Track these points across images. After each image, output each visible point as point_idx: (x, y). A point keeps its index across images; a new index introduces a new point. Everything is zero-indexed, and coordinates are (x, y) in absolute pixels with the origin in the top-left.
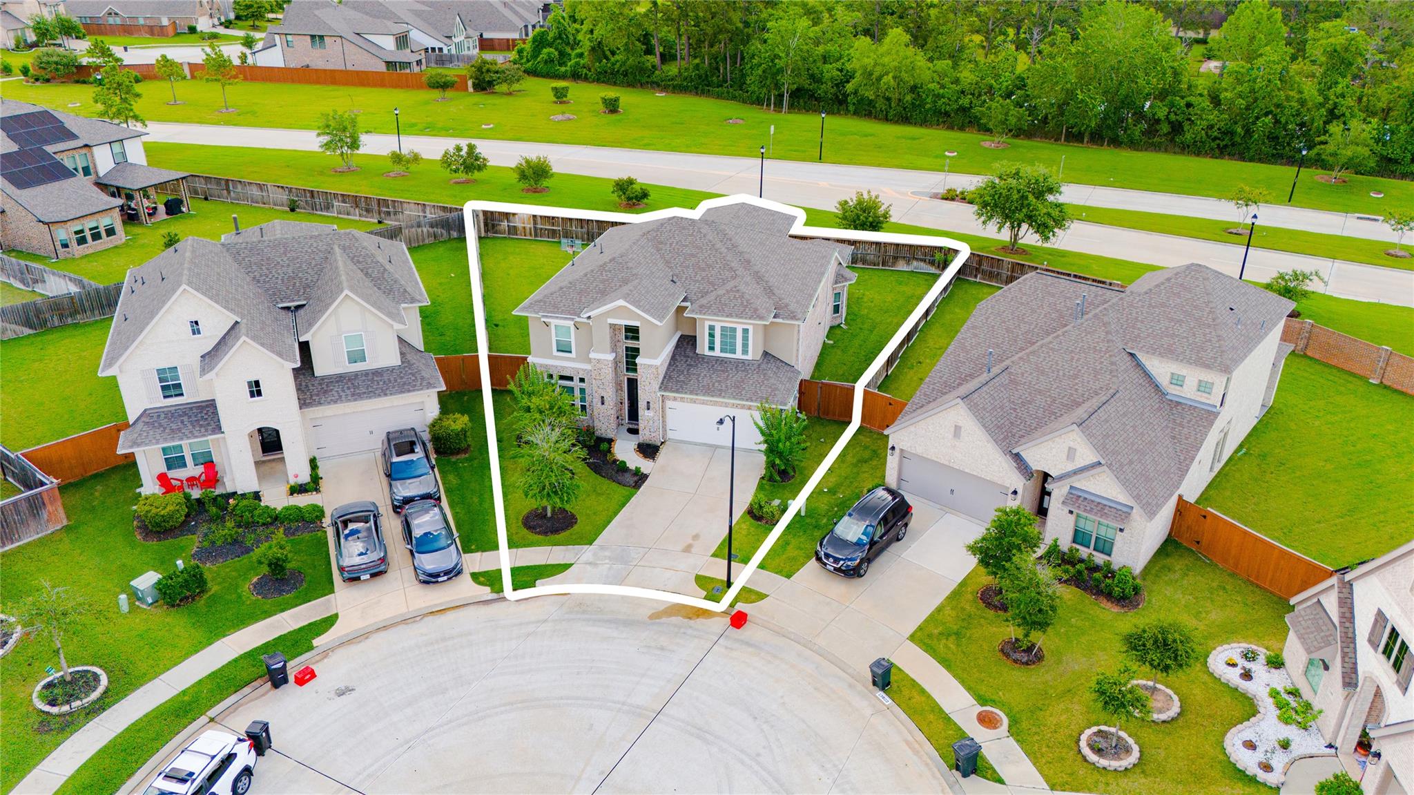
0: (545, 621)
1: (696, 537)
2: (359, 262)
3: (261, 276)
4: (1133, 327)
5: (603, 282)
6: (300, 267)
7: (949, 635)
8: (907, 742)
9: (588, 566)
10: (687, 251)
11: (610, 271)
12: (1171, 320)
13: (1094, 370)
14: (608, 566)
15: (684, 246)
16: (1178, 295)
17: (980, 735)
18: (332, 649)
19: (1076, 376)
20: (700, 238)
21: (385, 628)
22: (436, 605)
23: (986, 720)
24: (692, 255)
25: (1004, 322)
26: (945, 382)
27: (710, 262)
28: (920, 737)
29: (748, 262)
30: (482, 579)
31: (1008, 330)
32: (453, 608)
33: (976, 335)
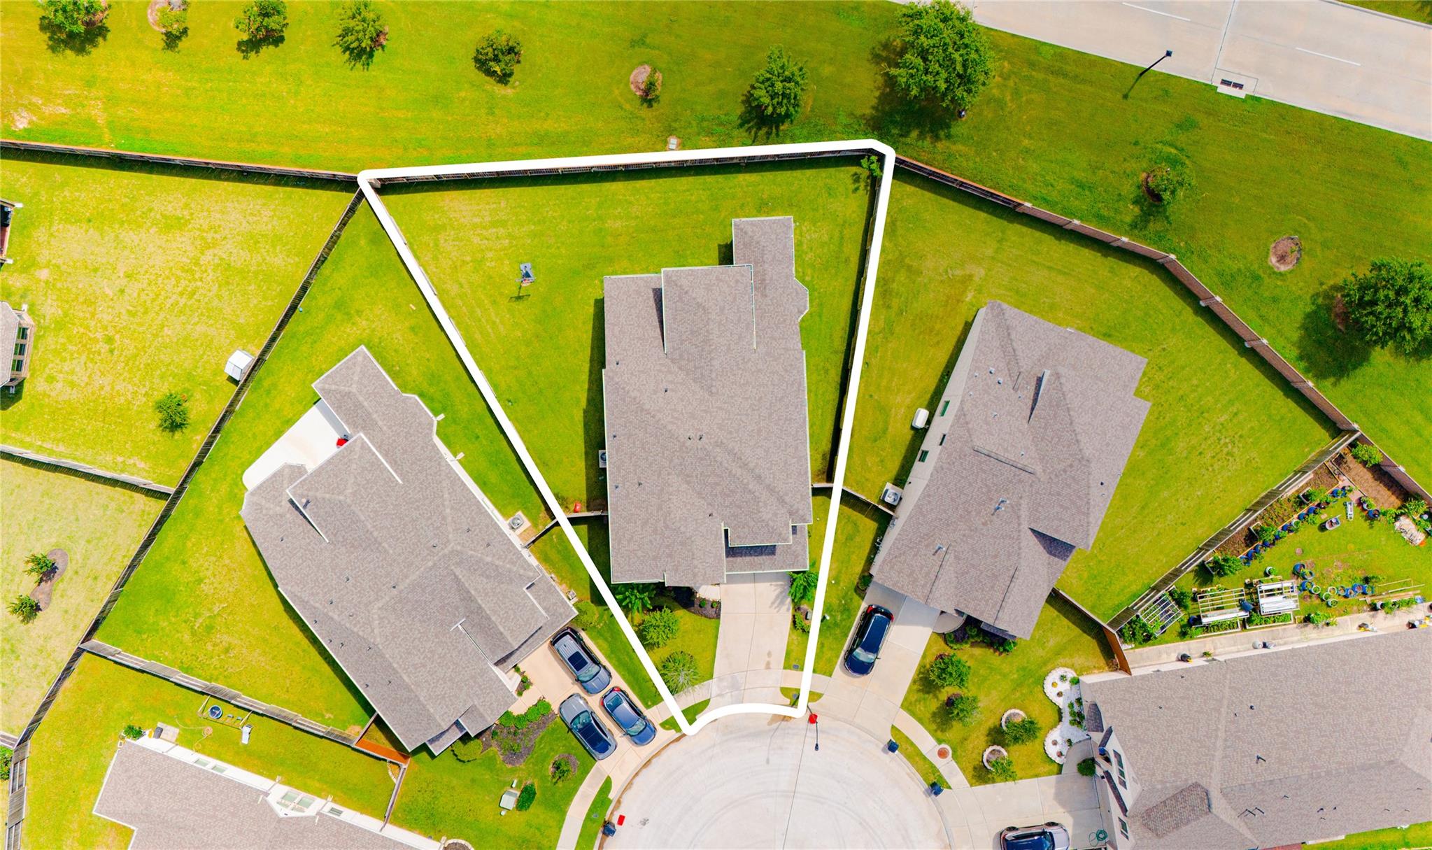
0: (714, 745)
1: (769, 654)
2: (475, 570)
3: (423, 616)
4: (1036, 511)
5: (668, 547)
6: (442, 596)
7: (920, 701)
8: (908, 774)
9: (718, 698)
10: (711, 480)
11: (669, 538)
12: (1062, 506)
13: (1008, 552)
14: (729, 694)
15: (707, 476)
16: (1069, 486)
17: (940, 764)
18: (621, 797)
19: (996, 556)
20: (718, 467)
21: (637, 774)
22: (653, 752)
23: (942, 754)
24: (717, 484)
25: (949, 492)
26: (911, 539)
27: (732, 488)
28: (914, 770)
29: (760, 477)
30: (667, 726)
31: (952, 499)
32: (663, 749)
33: (929, 502)
